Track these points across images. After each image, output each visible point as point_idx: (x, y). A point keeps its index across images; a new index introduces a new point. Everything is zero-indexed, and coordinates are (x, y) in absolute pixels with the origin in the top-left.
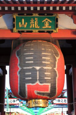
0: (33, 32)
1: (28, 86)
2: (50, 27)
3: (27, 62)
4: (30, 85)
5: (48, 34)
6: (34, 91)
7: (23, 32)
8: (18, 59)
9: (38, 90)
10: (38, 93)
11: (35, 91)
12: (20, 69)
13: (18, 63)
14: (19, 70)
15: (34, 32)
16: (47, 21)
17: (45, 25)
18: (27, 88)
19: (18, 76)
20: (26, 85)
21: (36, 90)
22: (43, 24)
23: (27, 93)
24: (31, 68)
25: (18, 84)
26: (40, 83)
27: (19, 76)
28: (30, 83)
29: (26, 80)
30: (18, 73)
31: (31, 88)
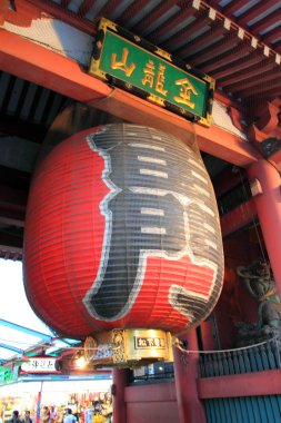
0: (150, 98)
1: (149, 260)
2: (192, 106)
4: (160, 260)
6: (168, 288)
7: (120, 85)
8: (105, 157)
9: (183, 284)
10: (179, 296)
11: (174, 286)
13: (106, 171)
14: (108, 197)
15: (153, 99)
16: (186, 85)
18: (144, 271)
19: (104, 217)
20: (145, 255)
21: (178, 284)
22: (177, 91)
24: (161, 193)
25: (104, 251)
26: (195, 254)
27: (107, 218)
29: (143, 235)
30: (103, 206)
31: (163, 271)
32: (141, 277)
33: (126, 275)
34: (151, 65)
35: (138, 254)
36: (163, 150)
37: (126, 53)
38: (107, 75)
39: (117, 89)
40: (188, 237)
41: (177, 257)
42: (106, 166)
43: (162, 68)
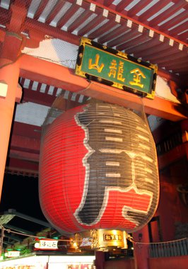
0: (114, 85)
1: (110, 192)
2: (142, 86)
3: (108, 139)
4: (116, 192)
5: (137, 96)
6: (122, 208)
7: (95, 79)
8: (85, 130)
9: (130, 206)
10: (128, 212)
11: (125, 206)
12: (90, 151)
13: (86, 139)
14: (87, 155)
15: (116, 86)
16: (138, 72)
17: (135, 80)
18: (107, 198)
19: (85, 167)
20: (108, 190)
21: (127, 205)
22: (131, 77)
23: (103, 212)
24: (118, 152)
26: (138, 188)
27: (87, 168)
28: (116, 185)
30: (84, 160)
31: (118, 199)
32: (106, 202)
33: (97, 201)
34: (114, 63)
35: (104, 189)
36: (120, 123)
37: (98, 57)
38: (86, 75)
39: (92, 82)
40: (134, 178)
41: (127, 190)
42: (86, 136)
43: (122, 63)
